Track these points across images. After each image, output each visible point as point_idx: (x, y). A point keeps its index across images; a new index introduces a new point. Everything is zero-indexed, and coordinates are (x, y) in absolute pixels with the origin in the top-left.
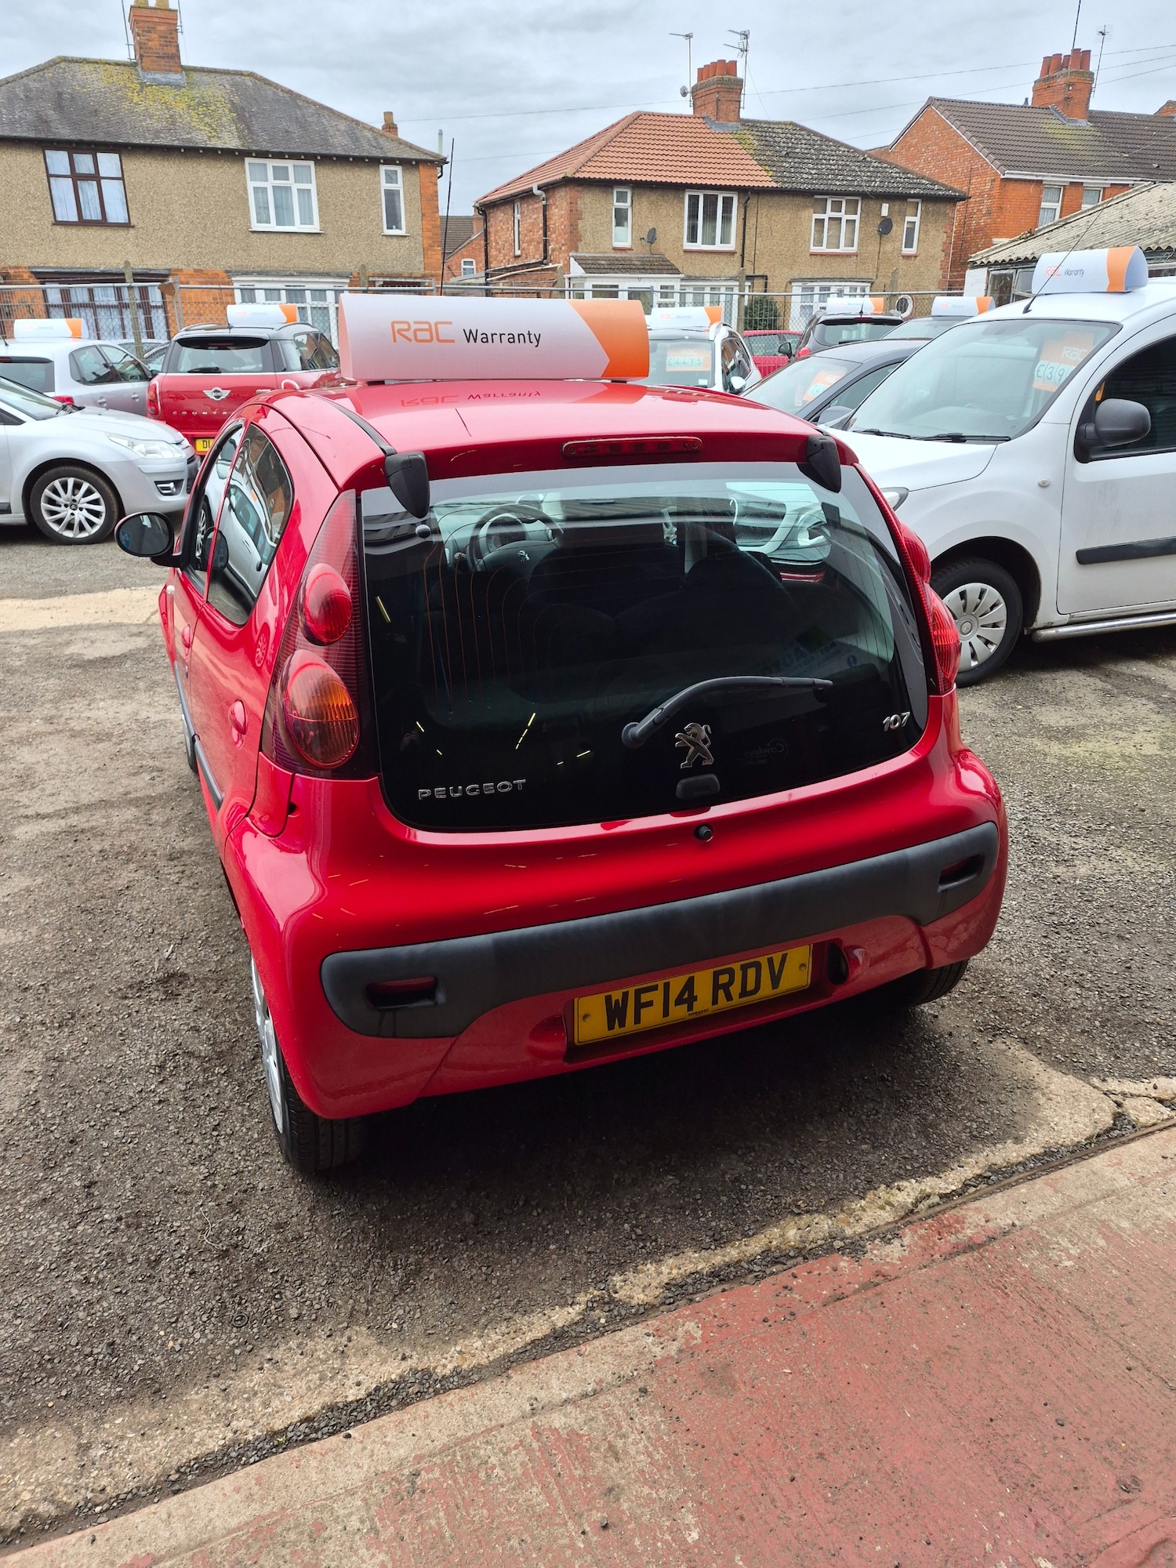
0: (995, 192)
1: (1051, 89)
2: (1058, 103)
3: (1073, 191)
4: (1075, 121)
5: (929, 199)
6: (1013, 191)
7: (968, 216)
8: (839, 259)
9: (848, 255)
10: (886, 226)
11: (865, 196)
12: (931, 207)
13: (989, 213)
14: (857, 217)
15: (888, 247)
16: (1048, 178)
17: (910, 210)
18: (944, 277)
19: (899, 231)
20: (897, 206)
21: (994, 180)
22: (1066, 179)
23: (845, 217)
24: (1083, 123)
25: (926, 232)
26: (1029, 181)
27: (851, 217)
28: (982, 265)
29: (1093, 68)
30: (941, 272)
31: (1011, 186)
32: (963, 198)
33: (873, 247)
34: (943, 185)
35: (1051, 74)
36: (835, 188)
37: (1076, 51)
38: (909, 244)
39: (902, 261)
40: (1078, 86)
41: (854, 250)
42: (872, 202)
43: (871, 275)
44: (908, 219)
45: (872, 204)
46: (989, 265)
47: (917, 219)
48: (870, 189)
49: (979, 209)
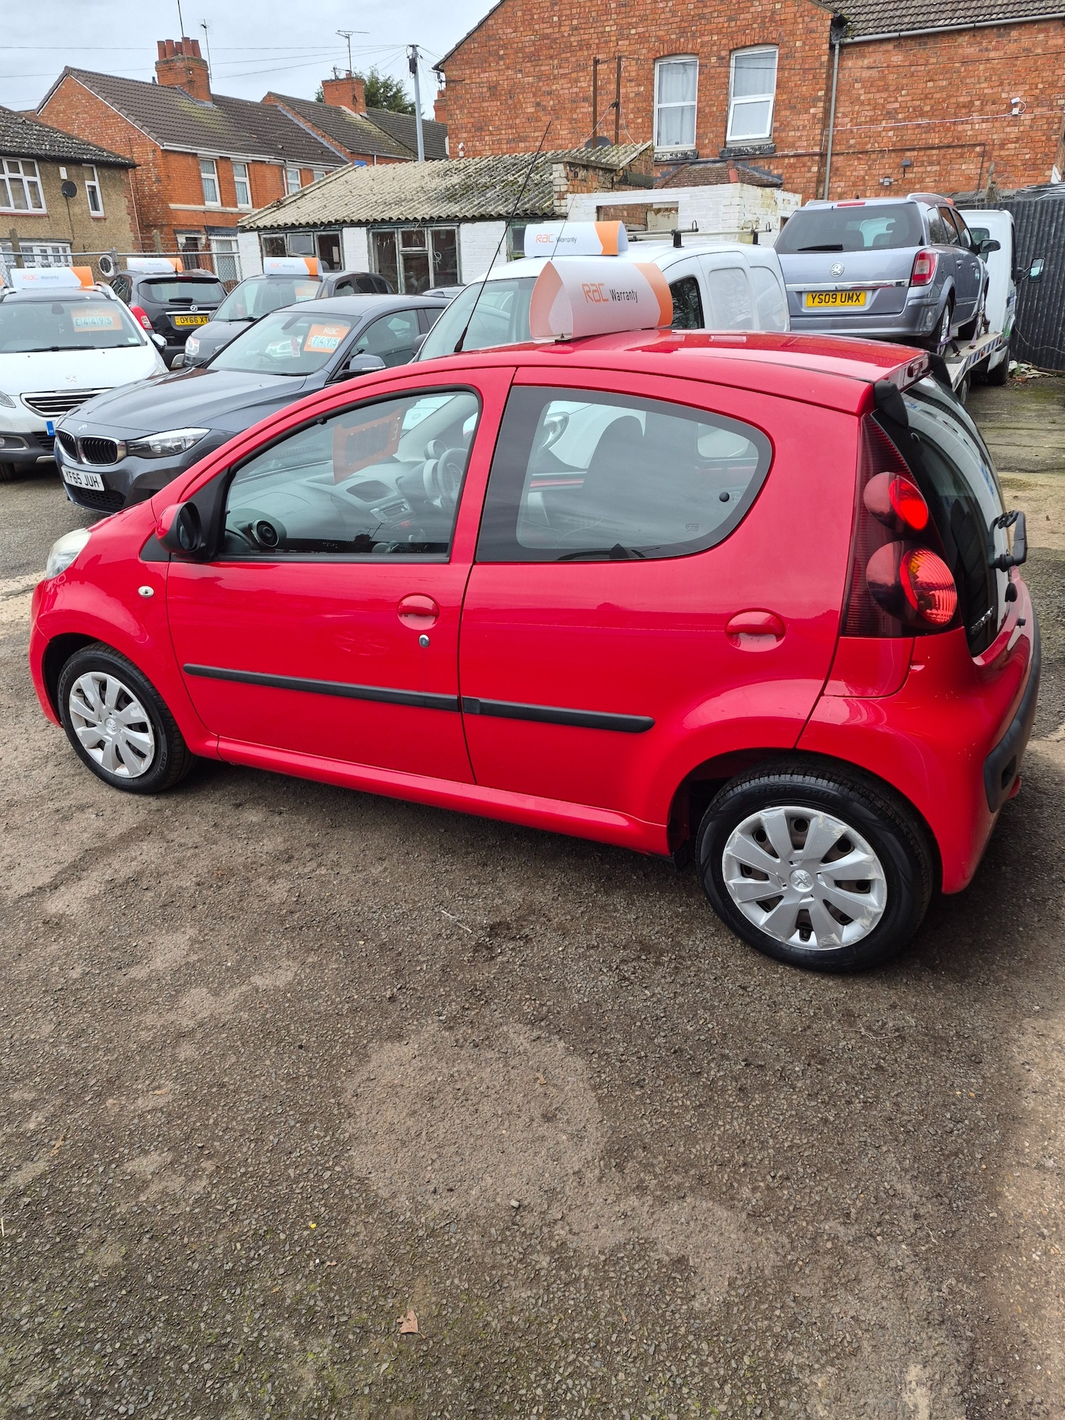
0: (159, 162)
1: (173, 72)
2: (183, 84)
3: (223, 164)
4: (203, 102)
5: (103, 165)
6: (175, 162)
7: (139, 182)
8: (31, 220)
9: (40, 216)
10: (69, 190)
11: (40, 159)
12: (106, 173)
13: (158, 181)
14: (37, 179)
15: (76, 210)
16: (201, 151)
17: (86, 175)
18: (136, 239)
19: (83, 194)
20: (74, 170)
21: (154, 151)
22: (216, 154)
23: (26, 179)
24: (210, 105)
25: (108, 196)
26: (186, 153)
27: (32, 179)
28: (251, 229)
29: (204, 56)
30: (132, 234)
31: (172, 157)
32: (134, 166)
33: (61, 209)
34: (110, 152)
35: (169, 57)
36: (8, 149)
37: (186, 39)
38: (96, 208)
39: (93, 224)
40: (197, 72)
41: (43, 211)
42: (48, 165)
43: (68, 236)
44: (88, 183)
45: (50, 167)
46: (258, 229)
47: (96, 183)
48: (43, 152)
49: (148, 174)
